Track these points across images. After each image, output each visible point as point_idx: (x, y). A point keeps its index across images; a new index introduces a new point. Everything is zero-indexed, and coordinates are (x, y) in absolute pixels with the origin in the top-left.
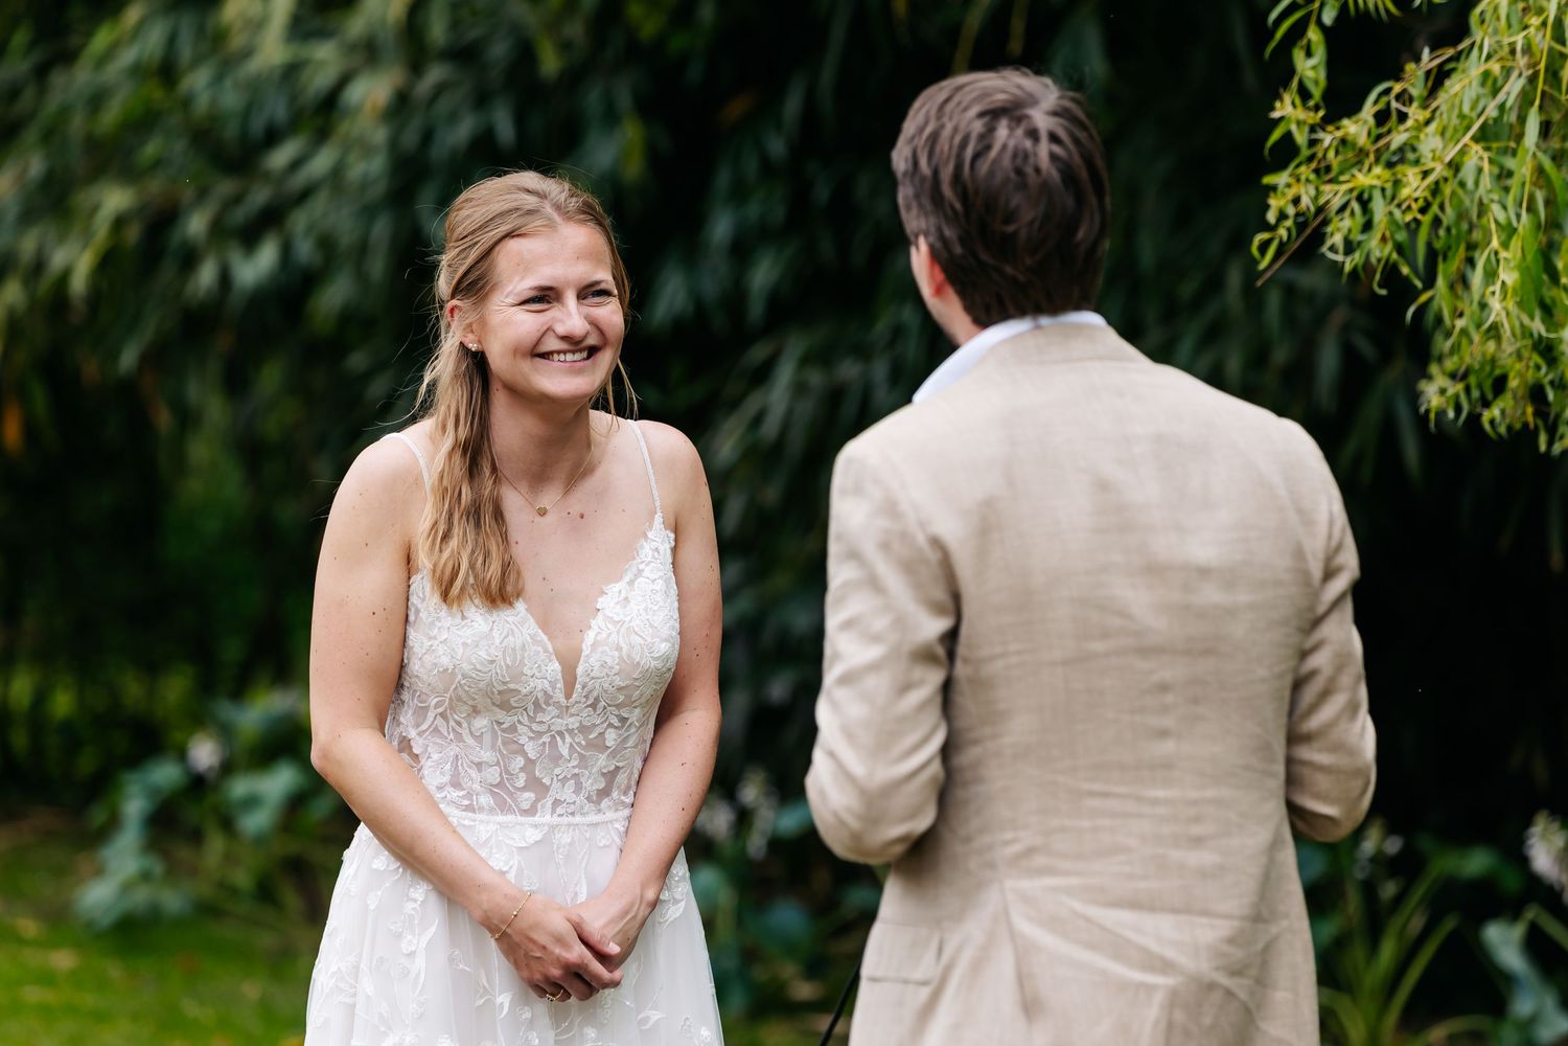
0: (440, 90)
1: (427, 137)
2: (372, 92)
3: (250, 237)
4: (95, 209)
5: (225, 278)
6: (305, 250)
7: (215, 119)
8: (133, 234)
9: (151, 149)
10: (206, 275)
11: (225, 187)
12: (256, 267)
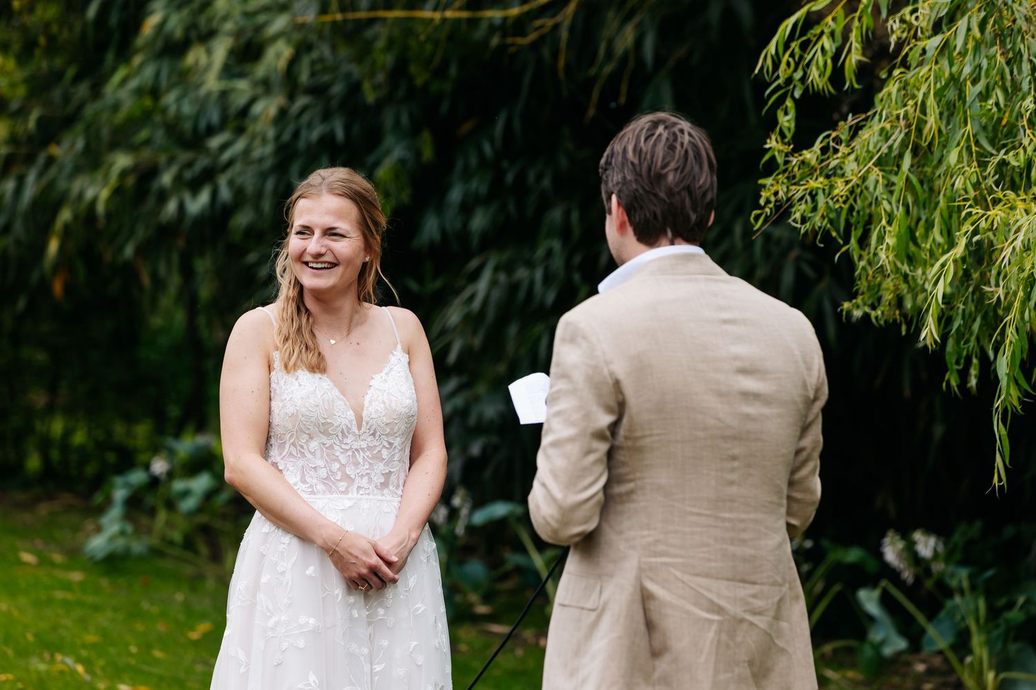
0: (304, 109)
1: (296, 134)
2: (267, 108)
3: (195, 186)
4: (111, 165)
5: (181, 207)
6: (225, 194)
7: (179, 117)
8: (131, 181)
9: (143, 134)
10: (171, 207)
11: (185, 156)
12: (198, 204)
